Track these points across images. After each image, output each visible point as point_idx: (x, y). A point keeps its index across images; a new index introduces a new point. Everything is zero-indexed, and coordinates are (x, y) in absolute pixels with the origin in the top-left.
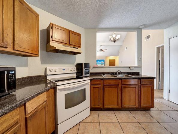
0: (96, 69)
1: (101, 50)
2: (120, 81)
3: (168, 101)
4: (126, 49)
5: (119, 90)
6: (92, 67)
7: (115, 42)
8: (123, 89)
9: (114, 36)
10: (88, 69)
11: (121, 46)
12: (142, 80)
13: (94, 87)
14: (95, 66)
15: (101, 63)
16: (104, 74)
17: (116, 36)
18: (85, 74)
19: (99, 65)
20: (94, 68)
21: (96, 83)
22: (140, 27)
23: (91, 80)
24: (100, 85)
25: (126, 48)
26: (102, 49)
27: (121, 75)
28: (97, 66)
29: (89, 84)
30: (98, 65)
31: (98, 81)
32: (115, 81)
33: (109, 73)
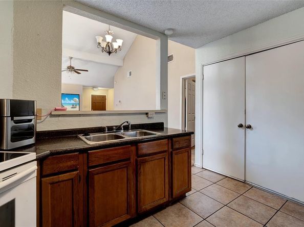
0: (60, 118)
1: (71, 68)
2: (133, 148)
3: (202, 170)
4: (130, 75)
5: (131, 171)
6: (44, 113)
7: (110, 53)
8: (140, 169)
9: (109, 38)
10: (30, 121)
11: (119, 67)
12: (174, 139)
13: (52, 183)
14: (56, 110)
15: (72, 102)
16: (86, 132)
17: (114, 40)
18: (13, 140)
19: (69, 108)
20: (51, 115)
21: (61, 165)
22: (167, 32)
23: (40, 161)
24: (76, 170)
25: (130, 73)
26: (73, 68)
27: (131, 132)
28: (64, 110)
29: (35, 174)
30: (66, 106)
31: (70, 157)
32: (120, 150)
33: (100, 130)
